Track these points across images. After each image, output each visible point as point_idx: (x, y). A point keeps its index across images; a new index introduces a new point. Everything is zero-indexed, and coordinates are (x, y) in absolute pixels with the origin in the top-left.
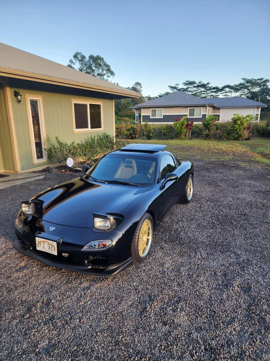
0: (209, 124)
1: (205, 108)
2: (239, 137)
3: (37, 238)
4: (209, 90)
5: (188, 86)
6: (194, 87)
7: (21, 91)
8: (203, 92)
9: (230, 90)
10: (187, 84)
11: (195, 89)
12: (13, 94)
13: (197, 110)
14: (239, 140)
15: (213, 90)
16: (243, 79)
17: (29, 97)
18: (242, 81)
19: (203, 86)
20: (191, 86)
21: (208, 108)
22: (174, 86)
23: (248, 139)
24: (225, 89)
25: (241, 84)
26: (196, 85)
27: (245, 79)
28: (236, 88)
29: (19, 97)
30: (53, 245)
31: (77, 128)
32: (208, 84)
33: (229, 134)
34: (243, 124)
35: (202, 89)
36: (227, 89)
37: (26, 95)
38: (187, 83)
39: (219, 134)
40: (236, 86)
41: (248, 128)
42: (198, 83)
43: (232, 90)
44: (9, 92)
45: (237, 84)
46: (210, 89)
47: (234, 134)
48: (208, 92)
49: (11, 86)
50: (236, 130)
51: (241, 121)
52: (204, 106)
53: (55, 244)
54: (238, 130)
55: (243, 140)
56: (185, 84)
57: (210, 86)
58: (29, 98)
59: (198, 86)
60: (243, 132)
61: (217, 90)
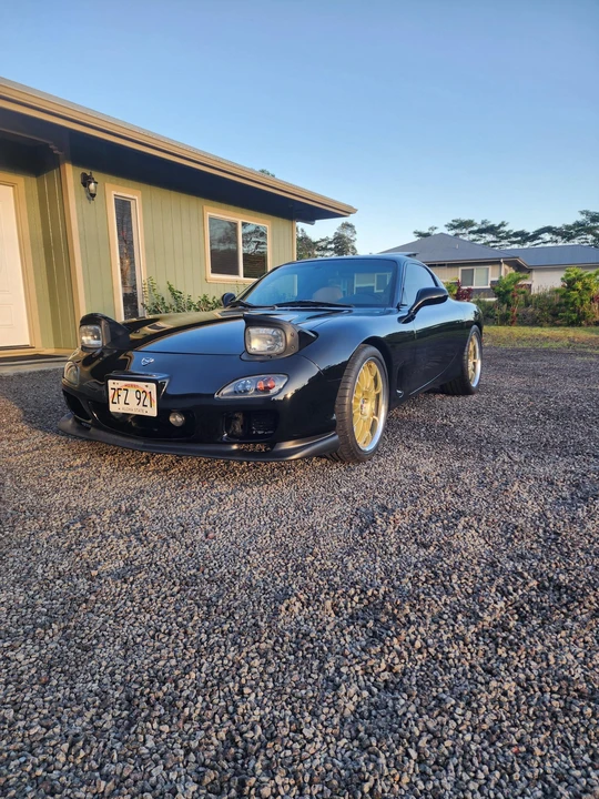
0: (508, 292)
1: (497, 267)
2: (579, 319)
3: (110, 382)
4: (506, 238)
5: (458, 231)
6: (470, 233)
7: (96, 175)
8: (492, 244)
9: (554, 237)
10: (455, 227)
11: (473, 237)
12: (79, 180)
13: (478, 272)
14: (581, 325)
15: (514, 239)
16: (582, 213)
17: (113, 189)
18: (581, 218)
19: (491, 230)
20: (464, 231)
21: (504, 267)
22: (426, 231)
24: (542, 236)
25: (578, 224)
26: (475, 228)
27: (587, 213)
28: (566, 233)
29: (92, 186)
30: (148, 390)
31: (212, 272)
32: (502, 225)
33: (555, 315)
34: (588, 289)
35: (490, 237)
36: (547, 236)
37: (108, 186)
38: (455, 224)
39: (532, 314)
40: (568, 227)
42: (479, 223)
43: (559, 238)
44: (71, 174)
45: (571, 223)
46: (508, 236)
47: (567, 314)
48: (504, 242)
49: (76, 162)
50: (573, 304)
51: (584, 284)
52: (496, 263)
53: (152, 387)
54: (578, 303)
55: (589, 324)
56: (452, 227)
57: (506, 229)
58: (114, 192)
59: (480, 231)
60: (590, 308)
61: (524, 237)
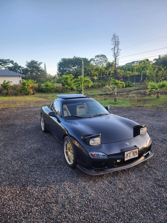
2: (28, 93)
23: (33, 94)
30: (136, 151)
41: (32, 88)
47: (25, 92)
50: (26, 89)
51: (27, 84)
